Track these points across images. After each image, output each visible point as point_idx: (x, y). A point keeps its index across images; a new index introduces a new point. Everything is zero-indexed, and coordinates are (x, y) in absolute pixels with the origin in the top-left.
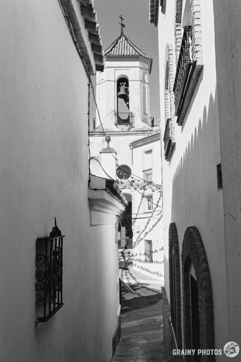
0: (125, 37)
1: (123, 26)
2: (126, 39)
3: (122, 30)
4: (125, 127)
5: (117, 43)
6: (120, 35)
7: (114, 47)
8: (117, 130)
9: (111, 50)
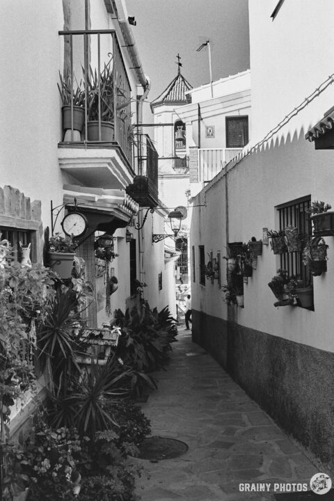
0: (183, 78)
1: (180, 64)
2: (183, 80)
3: (179, 70)
4: (182, 171)
5: (174, 85)
6: (177, 75)
7: (171, 89)
8: (175, 173)
9: (169, 93)
